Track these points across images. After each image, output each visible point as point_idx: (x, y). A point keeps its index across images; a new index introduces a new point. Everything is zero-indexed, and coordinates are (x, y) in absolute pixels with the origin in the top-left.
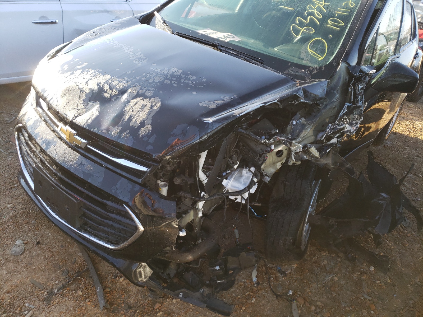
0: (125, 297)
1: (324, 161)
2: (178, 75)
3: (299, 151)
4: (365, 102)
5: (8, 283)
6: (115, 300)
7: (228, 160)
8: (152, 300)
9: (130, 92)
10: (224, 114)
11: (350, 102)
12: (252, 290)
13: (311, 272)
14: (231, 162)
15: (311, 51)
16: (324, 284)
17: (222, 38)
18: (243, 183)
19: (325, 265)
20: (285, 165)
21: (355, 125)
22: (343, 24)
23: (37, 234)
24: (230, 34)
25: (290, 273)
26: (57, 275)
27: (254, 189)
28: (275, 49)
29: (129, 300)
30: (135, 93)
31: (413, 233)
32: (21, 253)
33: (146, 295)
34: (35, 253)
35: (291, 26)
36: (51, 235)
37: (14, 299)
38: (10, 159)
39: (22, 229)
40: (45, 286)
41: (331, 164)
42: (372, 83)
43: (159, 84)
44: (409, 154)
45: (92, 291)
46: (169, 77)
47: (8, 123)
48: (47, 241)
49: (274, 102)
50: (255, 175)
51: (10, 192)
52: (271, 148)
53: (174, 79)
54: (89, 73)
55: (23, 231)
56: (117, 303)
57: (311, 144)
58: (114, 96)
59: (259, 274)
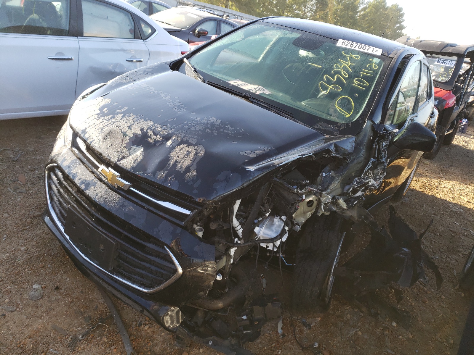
0: (150, 345)
1: (349, 213)
2: (217, 125)
3: (328, 202)
4: (388, 158)
5: (29, 328)
6: (141, 348)
7: (261, 208)
8: (178, 349)
9: (175, 139)
10: (264, 164)
11: (374, 158)
12: (278, 342)
13: (335, 326)
14: (264, 210)
15: (339, 108)
16: (348, 338)
17: (252, 91)
18: (274, 231)
19: (348, 319)
20: (314, 215)
21: (379, 180)
22: (368, 85)
23: (54, 279)
24: (260, 87)
25: (315, 326)
26: (79, 321)
27: (285, 238)
28: (302, 103)
29: (155, 348)
30: (179, 140)
31: (433, 290)
32: (40, 297)
33: (172, 344)
34: (54, 298)
35: (319, 83)
36: (70, 280)
37: (36, 343)
38: (19, 199)
39: (38, 273)
40: (68, 332)
41: (356, 217)
42: (394, 141)
43: (201, 132)
44: (426, 212)
45: (117, 338)
46: (209, 126)
47: (14, 161)
48: (66, 286)
49: (309, 155)
50: (286, 224)
51: (22, 234)
52: (302, 198)
53: (215, 128)
54: (131, 118)
55: (39, 275)
56: (143, 351)
57: (339, 195)
58: (158, 141)
59: (284, 326)
